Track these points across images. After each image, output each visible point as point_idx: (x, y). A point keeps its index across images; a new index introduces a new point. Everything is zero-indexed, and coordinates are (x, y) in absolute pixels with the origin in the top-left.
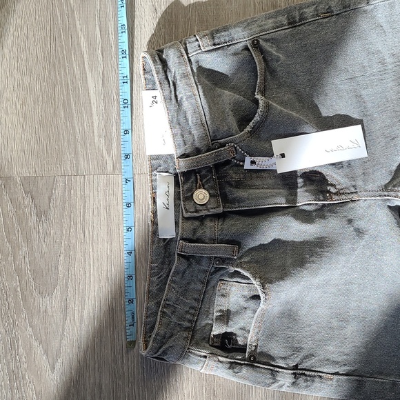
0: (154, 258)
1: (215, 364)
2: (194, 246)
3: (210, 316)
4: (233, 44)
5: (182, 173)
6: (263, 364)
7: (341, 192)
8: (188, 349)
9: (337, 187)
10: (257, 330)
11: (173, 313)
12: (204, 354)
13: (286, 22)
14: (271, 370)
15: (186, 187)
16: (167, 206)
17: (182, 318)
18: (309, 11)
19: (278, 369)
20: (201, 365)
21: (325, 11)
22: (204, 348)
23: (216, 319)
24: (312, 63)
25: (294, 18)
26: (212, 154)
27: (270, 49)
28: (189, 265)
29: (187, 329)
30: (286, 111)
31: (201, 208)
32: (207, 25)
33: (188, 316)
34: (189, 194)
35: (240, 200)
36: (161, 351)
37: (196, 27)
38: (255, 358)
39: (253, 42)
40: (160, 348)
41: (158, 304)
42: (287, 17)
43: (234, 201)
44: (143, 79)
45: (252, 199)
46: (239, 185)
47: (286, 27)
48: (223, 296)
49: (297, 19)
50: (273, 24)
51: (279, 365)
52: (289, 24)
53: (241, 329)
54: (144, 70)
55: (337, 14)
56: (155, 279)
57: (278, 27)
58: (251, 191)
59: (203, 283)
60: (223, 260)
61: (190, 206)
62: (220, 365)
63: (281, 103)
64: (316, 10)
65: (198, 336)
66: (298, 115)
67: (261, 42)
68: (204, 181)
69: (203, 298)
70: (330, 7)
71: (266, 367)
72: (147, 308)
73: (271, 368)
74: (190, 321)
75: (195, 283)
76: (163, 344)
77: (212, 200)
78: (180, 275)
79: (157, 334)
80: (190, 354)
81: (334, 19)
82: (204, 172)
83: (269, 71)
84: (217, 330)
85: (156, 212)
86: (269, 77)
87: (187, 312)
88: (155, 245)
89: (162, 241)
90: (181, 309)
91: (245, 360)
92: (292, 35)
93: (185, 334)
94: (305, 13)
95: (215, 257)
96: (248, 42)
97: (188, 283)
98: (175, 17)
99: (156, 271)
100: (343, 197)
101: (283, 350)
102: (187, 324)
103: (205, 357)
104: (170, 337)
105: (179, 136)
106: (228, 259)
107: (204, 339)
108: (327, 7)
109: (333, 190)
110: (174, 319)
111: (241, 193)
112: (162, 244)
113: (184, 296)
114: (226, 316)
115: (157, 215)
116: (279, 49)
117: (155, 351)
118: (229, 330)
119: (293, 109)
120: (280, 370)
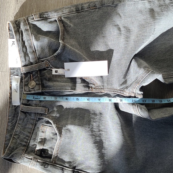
0: (10, 114)
1: (36, 163)
2: (27, 107)
3: (36, 141)
4: (49, 18)
5: (24, 73)
6: (59, 165)
7: (97, 88)
8: (24, 155)
9: (96, 85)
10: (57, 149)
11: (18, 138)
12: (31, 158)
13: (75, 10)
14: (62, 168)
15: (25, 80)
16: (17, 91)
17: (22, 141)
18: (86, 6)
19: (65, 168)
20: (29, 163)
21: (93, 6)
22: (32, 155)
23: (39, 143)
24: (86, 29)
25: (79, 8)
26: (38, 65)
27: (67, 22)
28: (26, 116)
29: (24, 146)
30: (73, 49)
31: (32, 90)
32: (40, 9)
33: (25, 140)
34: (27, 83)
35: (49, 87)
36: (11, 155)
37: (35, 10)
38: (55, 162)
39: (59, 18)
40: (11, 154)
41: (11, 135)
42: (76, 8)
43: (47, 87)
44: (8, 34)
45: (55, 86)
46: (50, 80)
47: (75, 12)
48: (43, 132)
49: (80, 9)
50: (69, 11)
51: (66, 166)
52: (76, 11)
53: (50, 148)
54: (9, 29)
55: (99, 8)
56: (10, 124)
57: (71, 12)
58: (55, 83)
59: (33, 125)
60: (41, 115)
61: (27, 88)
62: (38, 163)
63: (71, 45)
64: (89, 5)
65: (29, 149)
66: (78, 52)
67: (63, 18)
68: (34, 77)
69: (33, 132)
70: (95, 5)
71: (60, 166)
72: (6, 137)
73: (62, 167)
74: (26, 142)
75: (29, 125)
76: (12, 152)
77: (37, 86)
78: (22, 121)
79: (10, 147)
80: (24, 158)
81: (97, 10)
82: (34, 73)
83: (66, 31)
84: (39, 147)
85: (11, 93)
86: (66, 33)
87: (25, 138)
88: (11, 108)
89: (14, 107)
90: (22, 136)
91: (50, 162)
92: (77, 16)
93: (23, 148)
94: (84, 6)
95: (38, 113)
96: (56, 18)
97: (26, 125)
98: (26, 4)
99: (10, 120)
100: (98, 90)
101: (68, 159)
102: (24, 143)
103: (31, 159)
104: (16, 149)
105: (23, 57)
106: (44, 114)
107: (33, 151)
108: (94, 4)
109: (93, 86)
110: (18, 141)
111: (50, 84)
112: (14, 108)
113: (23, 130)
114: (43, 141)
115: (12, 95)
116: (71, 22)
117: (8, 155)
118: (44, 148)
119: (77, 48)
120: (66, 168)
